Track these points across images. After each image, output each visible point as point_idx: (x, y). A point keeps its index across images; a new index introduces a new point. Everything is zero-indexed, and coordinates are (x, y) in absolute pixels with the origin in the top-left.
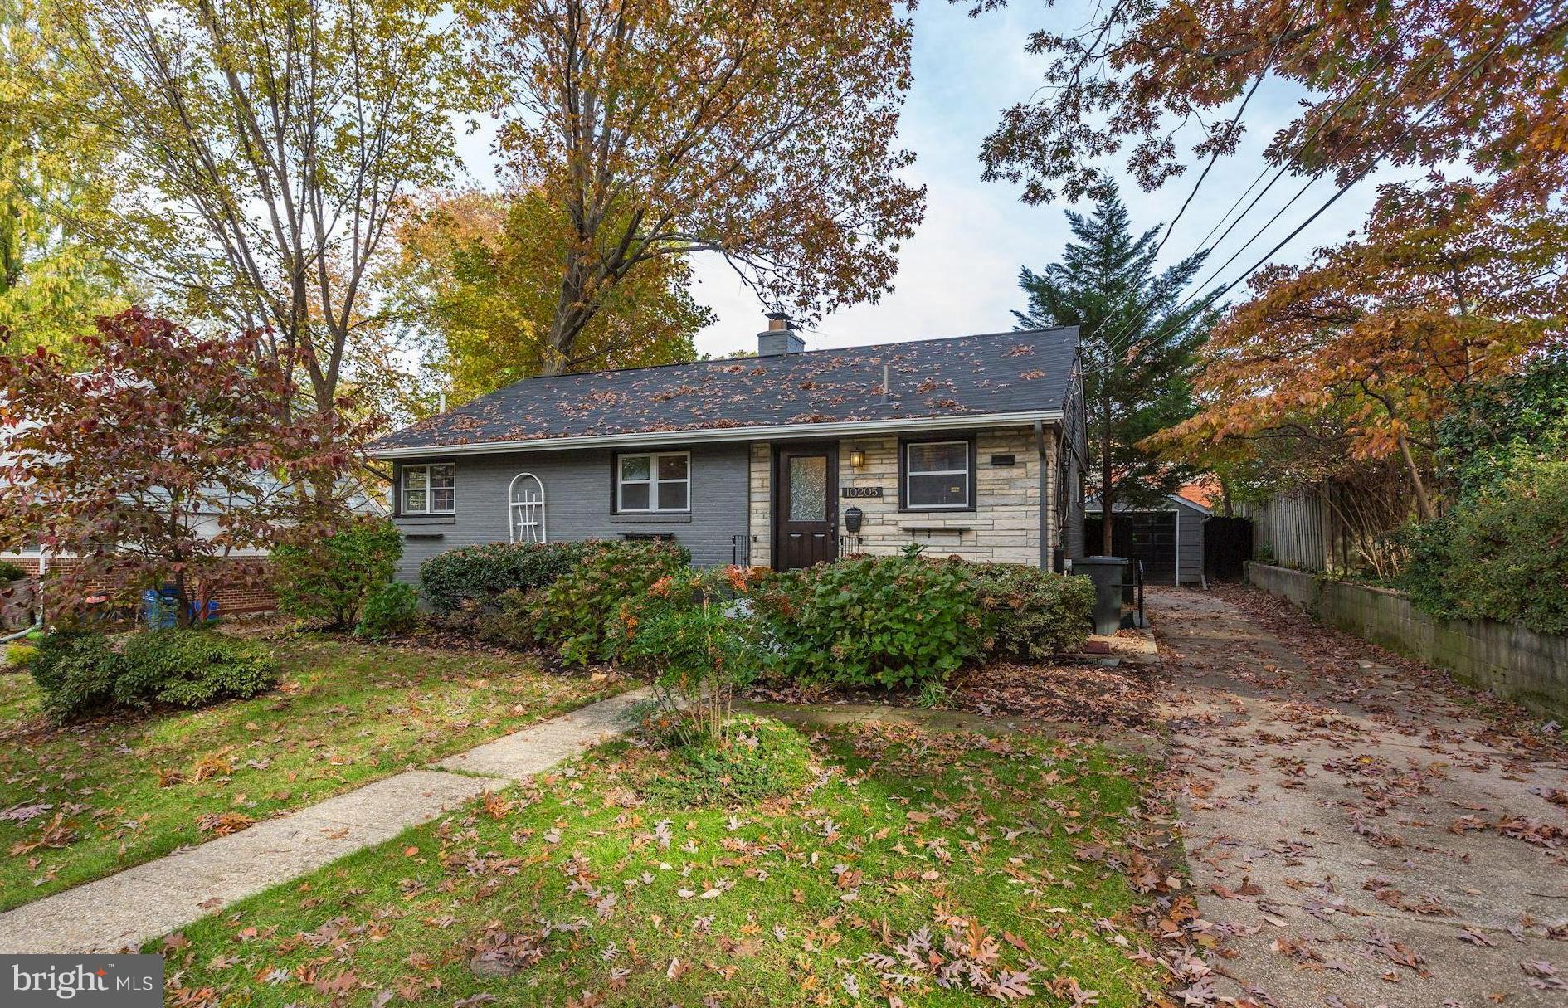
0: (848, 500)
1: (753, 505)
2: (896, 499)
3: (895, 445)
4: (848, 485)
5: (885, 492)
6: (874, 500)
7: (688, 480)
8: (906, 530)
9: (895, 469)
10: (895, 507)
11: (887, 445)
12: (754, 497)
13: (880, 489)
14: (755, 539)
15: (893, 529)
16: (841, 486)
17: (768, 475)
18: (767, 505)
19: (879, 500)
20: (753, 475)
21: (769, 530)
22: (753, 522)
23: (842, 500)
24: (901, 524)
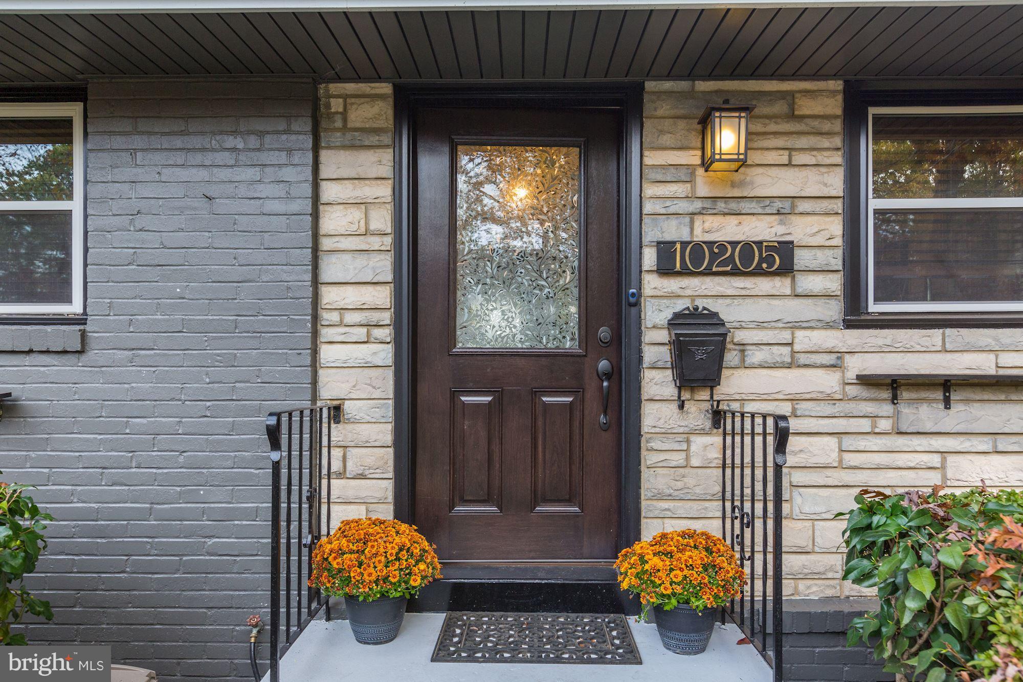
0: (673, 284)
1: (329, 296)
2: (834, 283)
3: (835, 106)
4: (674, 231)
5: (802, 258)
6: (764, 285)
7: (75, 206)
8: (866, 381)
9: (835, 183)
10: (834, 310)
11: (806, 107)
12: (331, 269)
13: (786, 249)
14: (336, 412)
15: (828, 382)
16: (652, 233)
17: (385, 191)
18: (383, 296)
19: (781, 285)
20: (329, 192)
21: (385, 383)
22: (327, 353)
23: (652, 284)
24: (856, 366)
